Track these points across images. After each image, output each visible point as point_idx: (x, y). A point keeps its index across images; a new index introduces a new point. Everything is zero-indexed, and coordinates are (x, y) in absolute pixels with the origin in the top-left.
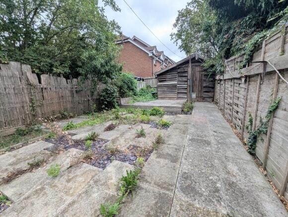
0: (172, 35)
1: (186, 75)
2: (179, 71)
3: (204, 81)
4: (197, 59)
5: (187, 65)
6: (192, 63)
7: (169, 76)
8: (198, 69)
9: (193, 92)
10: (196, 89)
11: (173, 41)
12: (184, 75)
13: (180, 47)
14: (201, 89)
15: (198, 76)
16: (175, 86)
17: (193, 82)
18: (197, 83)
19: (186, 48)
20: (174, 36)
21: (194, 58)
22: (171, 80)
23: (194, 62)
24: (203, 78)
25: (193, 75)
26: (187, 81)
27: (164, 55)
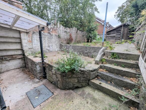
0: (115, 16)
1: (120, 32)
2: (117, 30)
3: (129, 34)
4: (126, 25)
5: (121, 27)
6: (123, 26)
7: (112, 32)
8: (126, 29)
9: (122, 38)
10: (124, 37)
11: (115, 18)
12: (119, 32)
13: (118, 21)
14: (127, 37)
15: (126, 32)
16: (114, 36)
17: (123, 34)
18: (125, 35)
19: (122, 20)
20: (116, 16)
21: (125, 25)
22: (113, 34)
23: (125, 26)
24: (128, 33)
25: (123, 32)
26: (120, 34)
27: (109, 24)
